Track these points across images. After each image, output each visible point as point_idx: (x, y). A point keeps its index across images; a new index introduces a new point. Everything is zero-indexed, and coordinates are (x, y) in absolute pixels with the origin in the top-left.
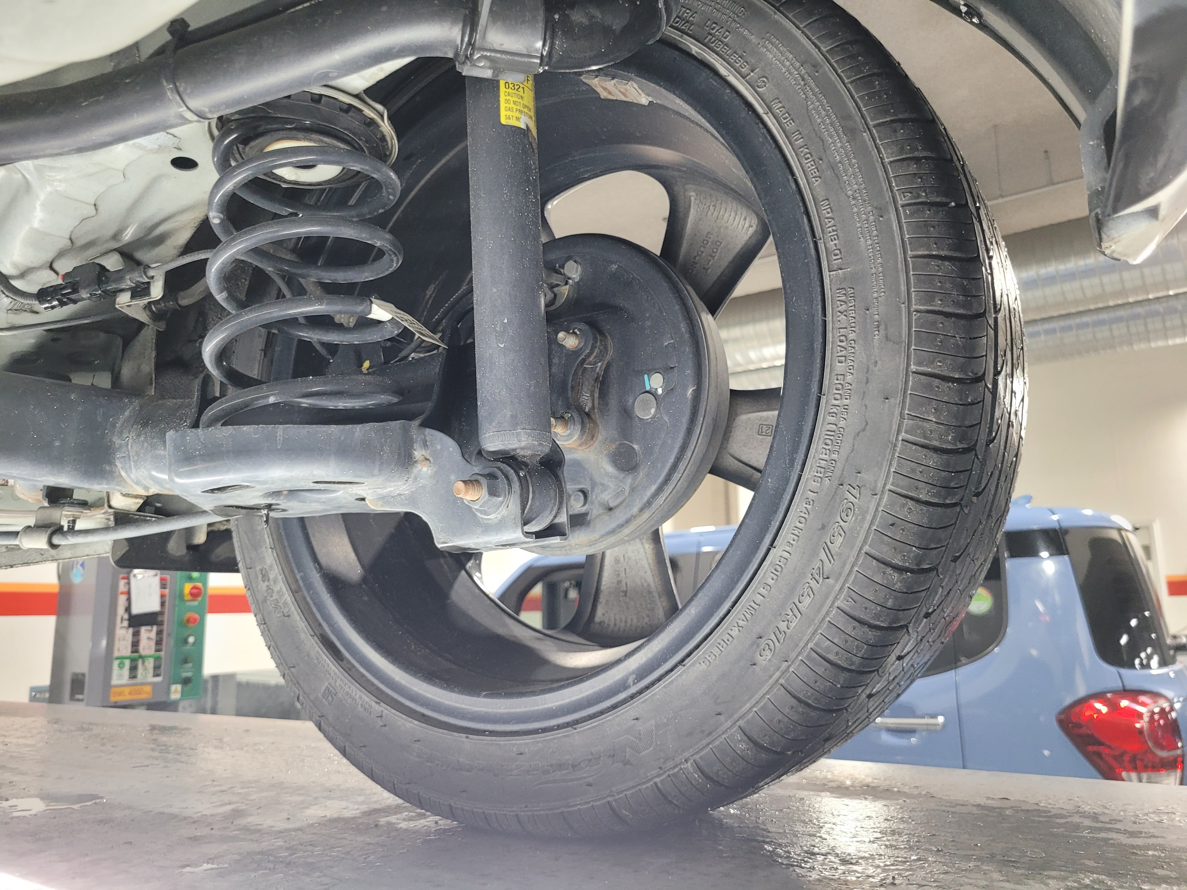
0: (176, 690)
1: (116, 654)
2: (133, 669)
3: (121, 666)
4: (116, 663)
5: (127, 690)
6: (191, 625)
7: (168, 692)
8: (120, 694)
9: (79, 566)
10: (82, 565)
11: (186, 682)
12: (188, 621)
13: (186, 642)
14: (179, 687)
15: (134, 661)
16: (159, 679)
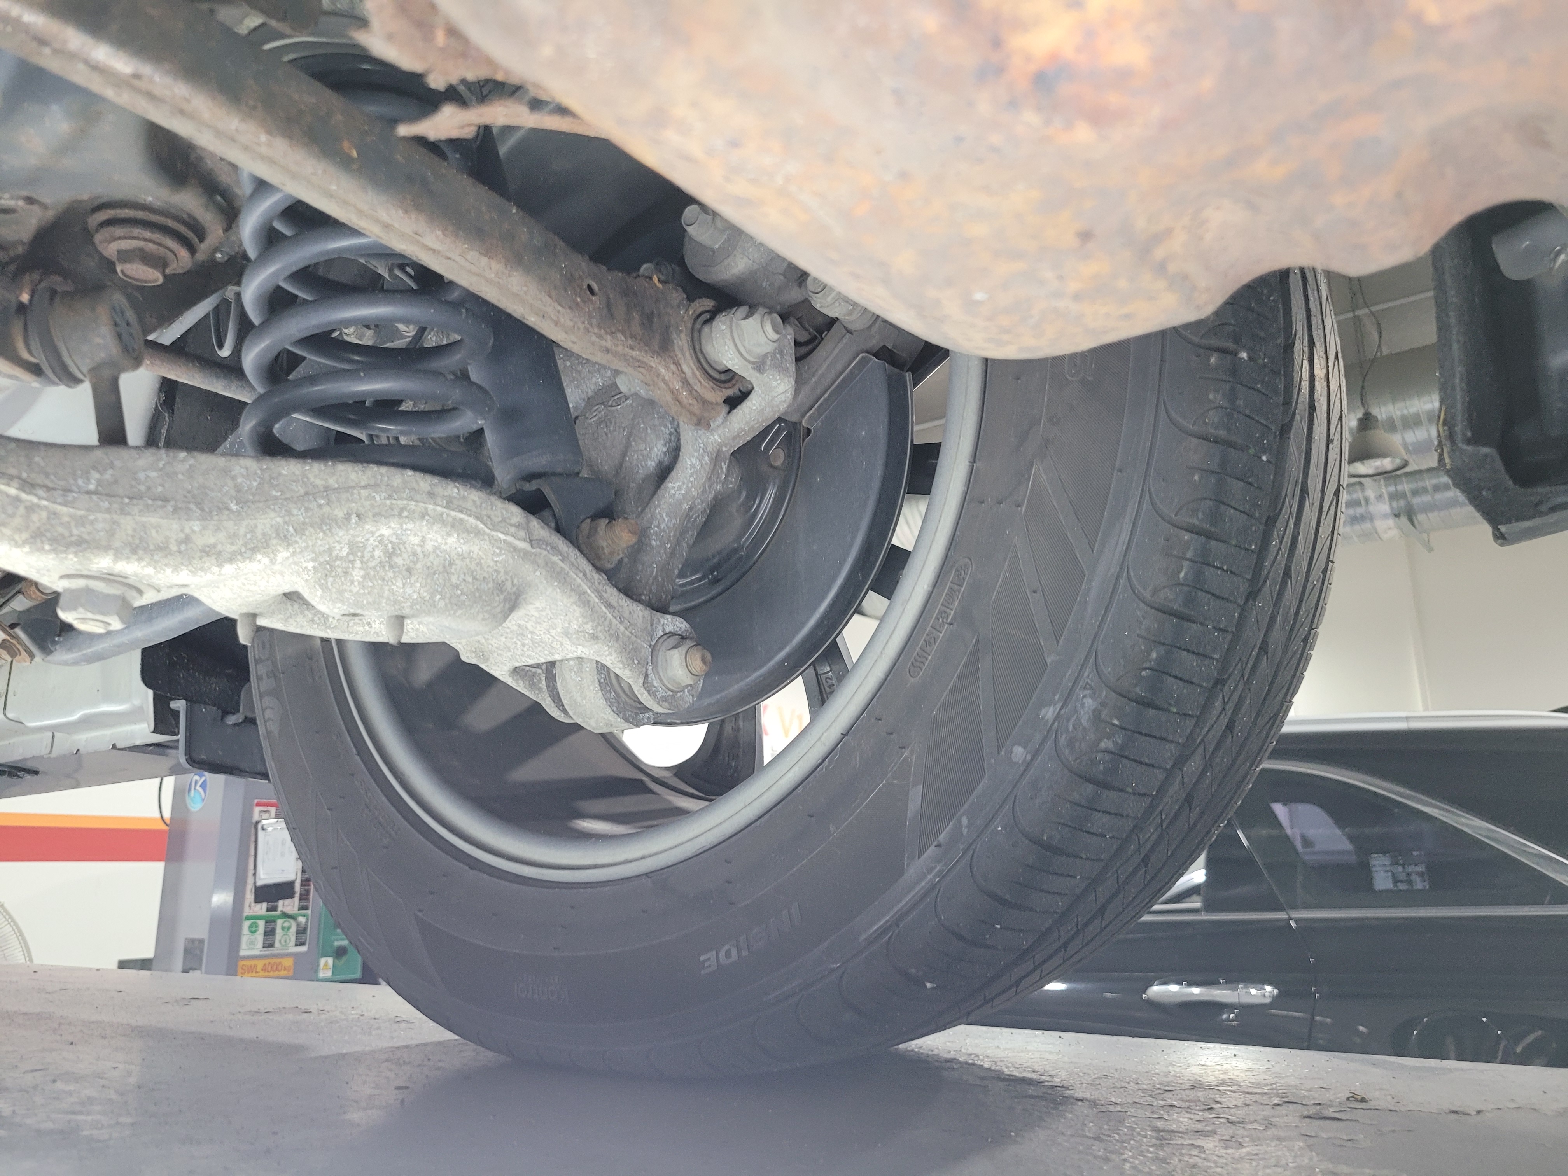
0: (326, 964)
1: (247, 912)
2: (270, 933)
3: (253, 930)
4: (246, 924)
5: (260, 964)
7: (316, 967)
8: (251, 970)
9: (198, 788)
10: (204, 786)
11: (340, 952)
14: (330, 960)
15: (270, 922)
16: (303, 949)
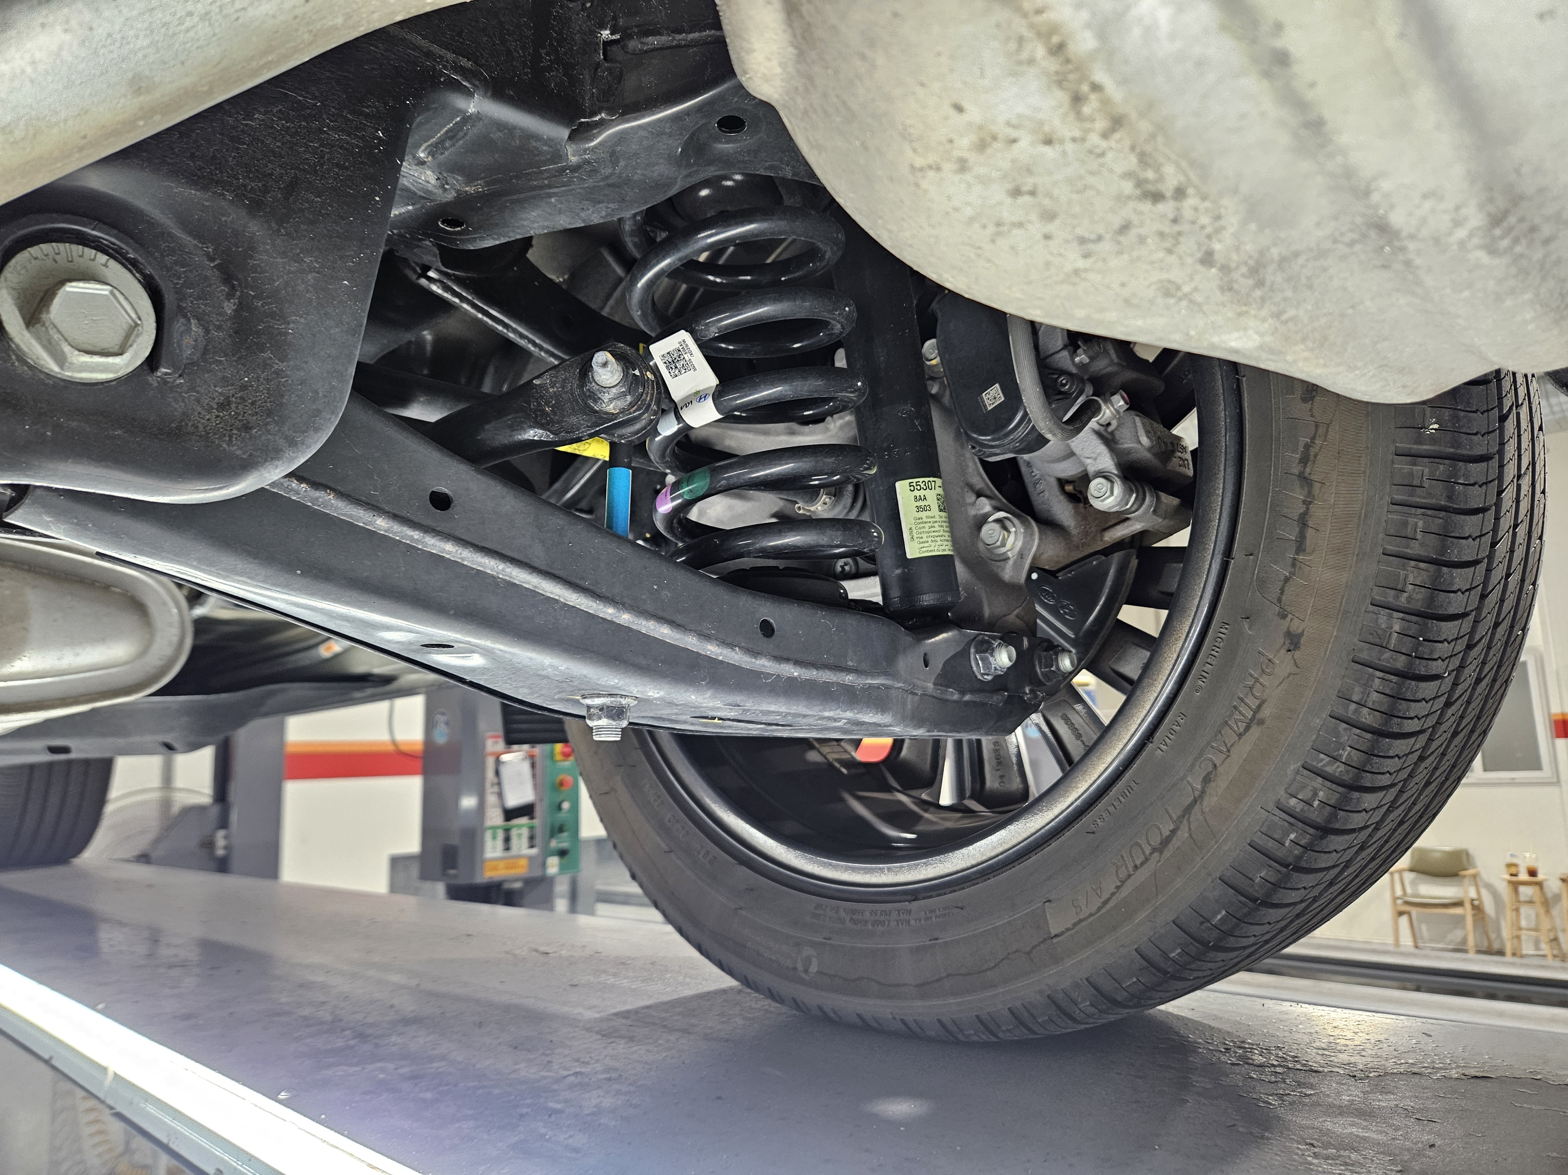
0: (553, 863)
1: (489, 823)
2: (507, 840)
3: (494, 838)
4: (489, 833)
5: (501, 864)
6: (563, 788)
7: (544, 865)
8: (495, 868)
9: (443, 725)
10: (447, 723)
11: (562, 853)
12: (561, 784)
13: (559, 808)
14: (556, 860)
15: (507, 831)
16: (534, 851)
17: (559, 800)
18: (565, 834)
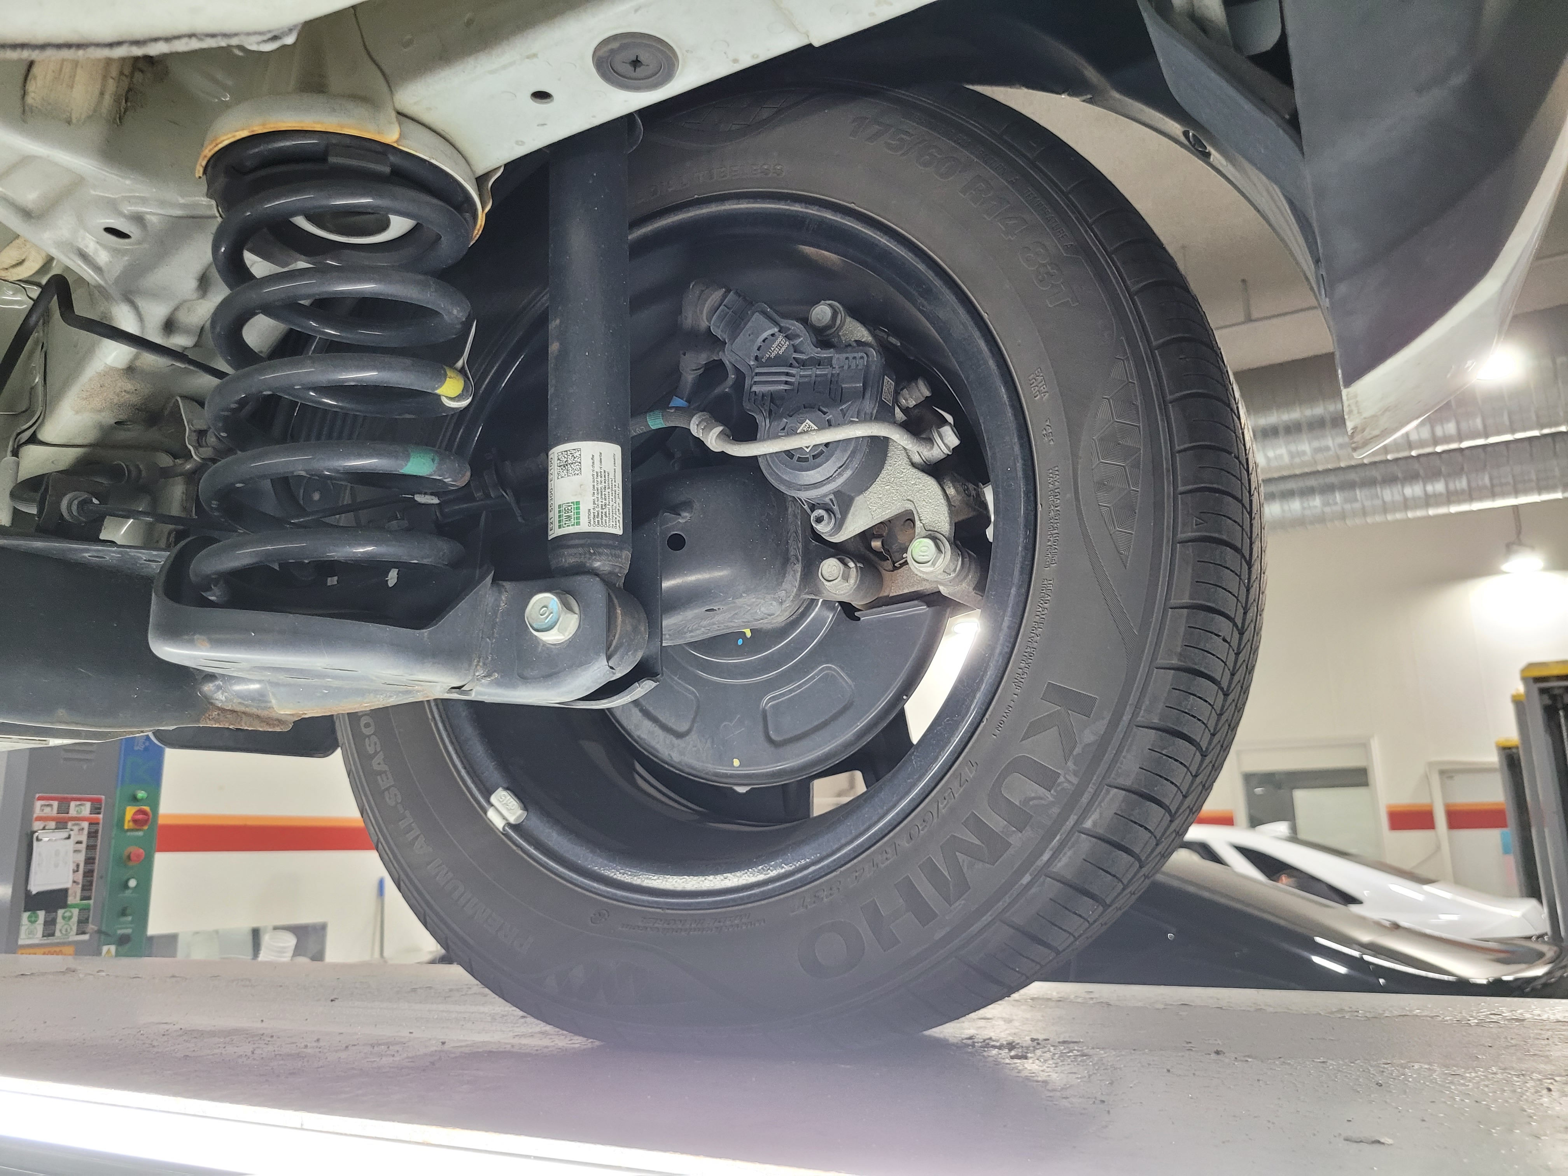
0: (109, 951)
2: (50, 923)
3: (33, 921)
4: (25, 916)
5: (40, 952)
6: (131, 864)
11: (122, 940)
12: (129, 858)
13: (126, 886)
14: (113, 948)
15: (52, 913)
16: (86, 937)
17: (125, 878)
18: (130, 918)
